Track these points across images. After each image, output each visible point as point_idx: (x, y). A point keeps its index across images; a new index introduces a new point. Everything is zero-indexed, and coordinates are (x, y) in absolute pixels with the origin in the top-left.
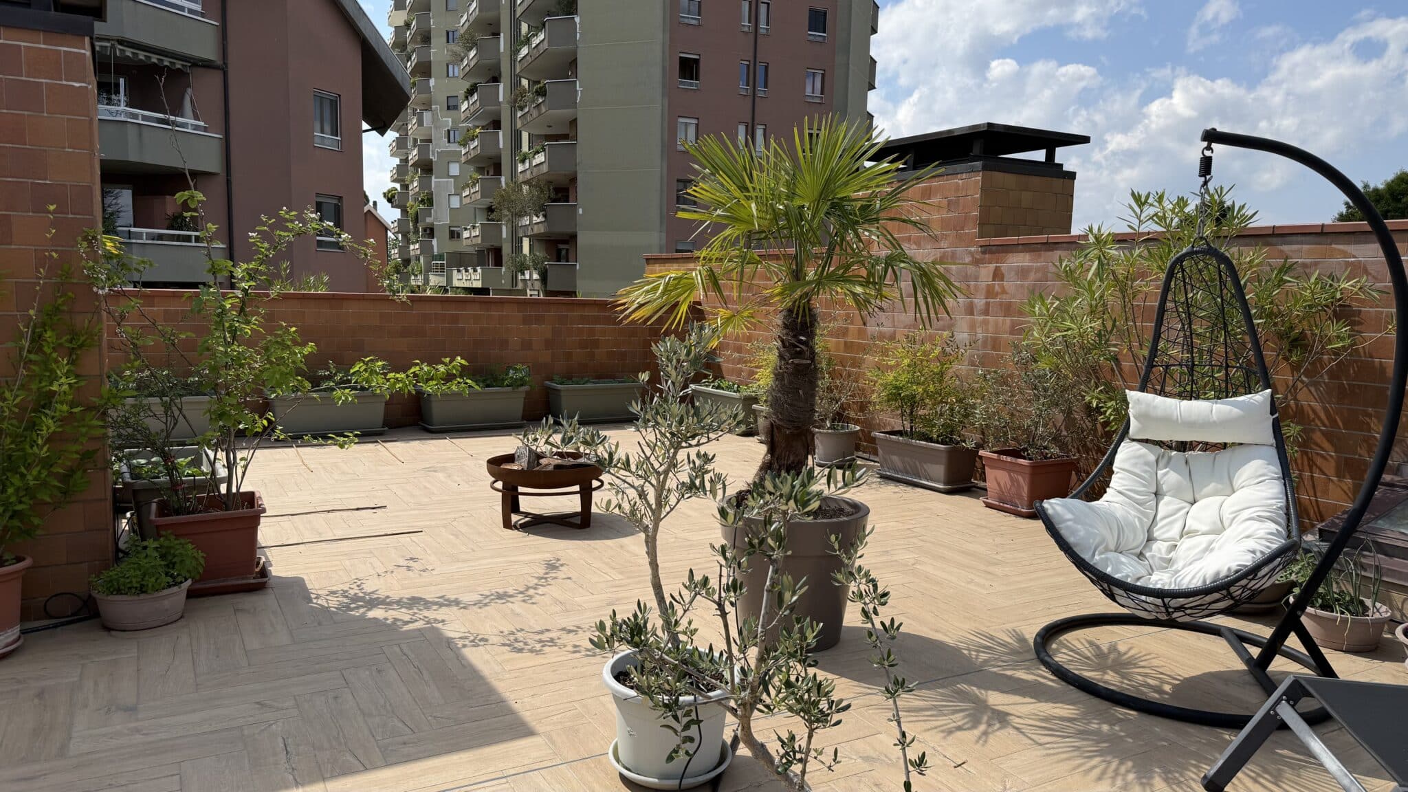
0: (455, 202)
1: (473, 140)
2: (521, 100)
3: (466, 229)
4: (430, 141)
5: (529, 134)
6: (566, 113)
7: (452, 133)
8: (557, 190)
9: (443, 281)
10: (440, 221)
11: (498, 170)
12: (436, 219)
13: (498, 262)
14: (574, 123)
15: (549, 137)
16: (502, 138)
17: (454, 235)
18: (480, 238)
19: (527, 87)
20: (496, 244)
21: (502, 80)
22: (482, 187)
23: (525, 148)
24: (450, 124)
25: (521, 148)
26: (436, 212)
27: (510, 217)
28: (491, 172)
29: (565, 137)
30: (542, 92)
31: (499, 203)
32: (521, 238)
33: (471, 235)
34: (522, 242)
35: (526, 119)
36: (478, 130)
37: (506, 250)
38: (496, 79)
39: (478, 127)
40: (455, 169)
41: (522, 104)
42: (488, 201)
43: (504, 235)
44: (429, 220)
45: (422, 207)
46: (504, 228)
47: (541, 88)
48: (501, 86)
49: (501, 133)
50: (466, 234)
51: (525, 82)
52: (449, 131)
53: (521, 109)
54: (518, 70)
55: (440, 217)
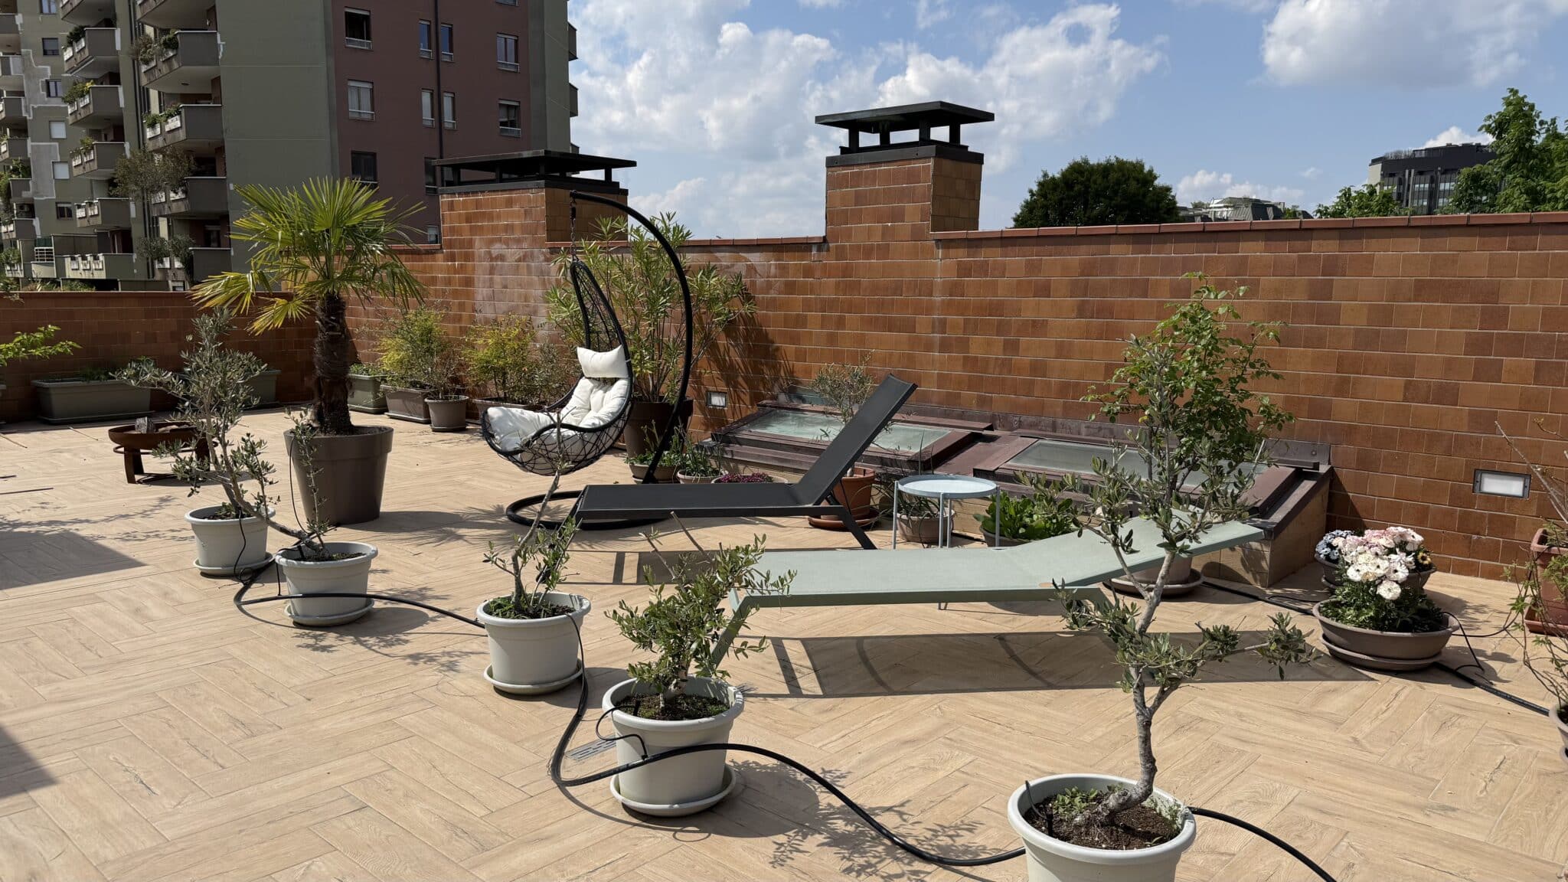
0: (62, 172)
1: (82, 96)
2: (145, 52)
3: (79, 207)
4: (22, 93)
5: (159, 93)
6: (206, 70)
7: (52, 85)
8: (200, 160)
9: (50, 272)
10: (42, 196)
11: (119, 134)
12: (36, 193)
13: (127, 247)
14: (216, 82)
15: (185, 98)
16: (123, 96)
17: (64, 213)
18: (100, 217)
19: (152, 35)
20: (123, 225)
21: (118, 24)
22: (99, 156)
23: (155, 109)
24: (49, 74)
25: (149, 108)
26: (35, 184)
27: (140, 192)
28: (111, 136)
29: (207, 97)
30: (171, 44)
31: (123, 176)
32: (157, 218)
33: (87, 214)
34: (157, 223)
35: (154, 76)
36: (89, 85)
37: (137, 232)
38: (110, 22)
39: (88, 80)
40: (59, 131)
41: (147, 56)
42: (108, 172)
43: (133, 214)
44: (25, 194)
45: (14, 177)
46: (132, 206)
47: (170, 39)
48: (118, 33)
49: (121, 90)
50: (80, 213)
51: (149, 30)
52: (48, 82)
53: (147, 62)
54: (139, 16)
55: (43, 191)
